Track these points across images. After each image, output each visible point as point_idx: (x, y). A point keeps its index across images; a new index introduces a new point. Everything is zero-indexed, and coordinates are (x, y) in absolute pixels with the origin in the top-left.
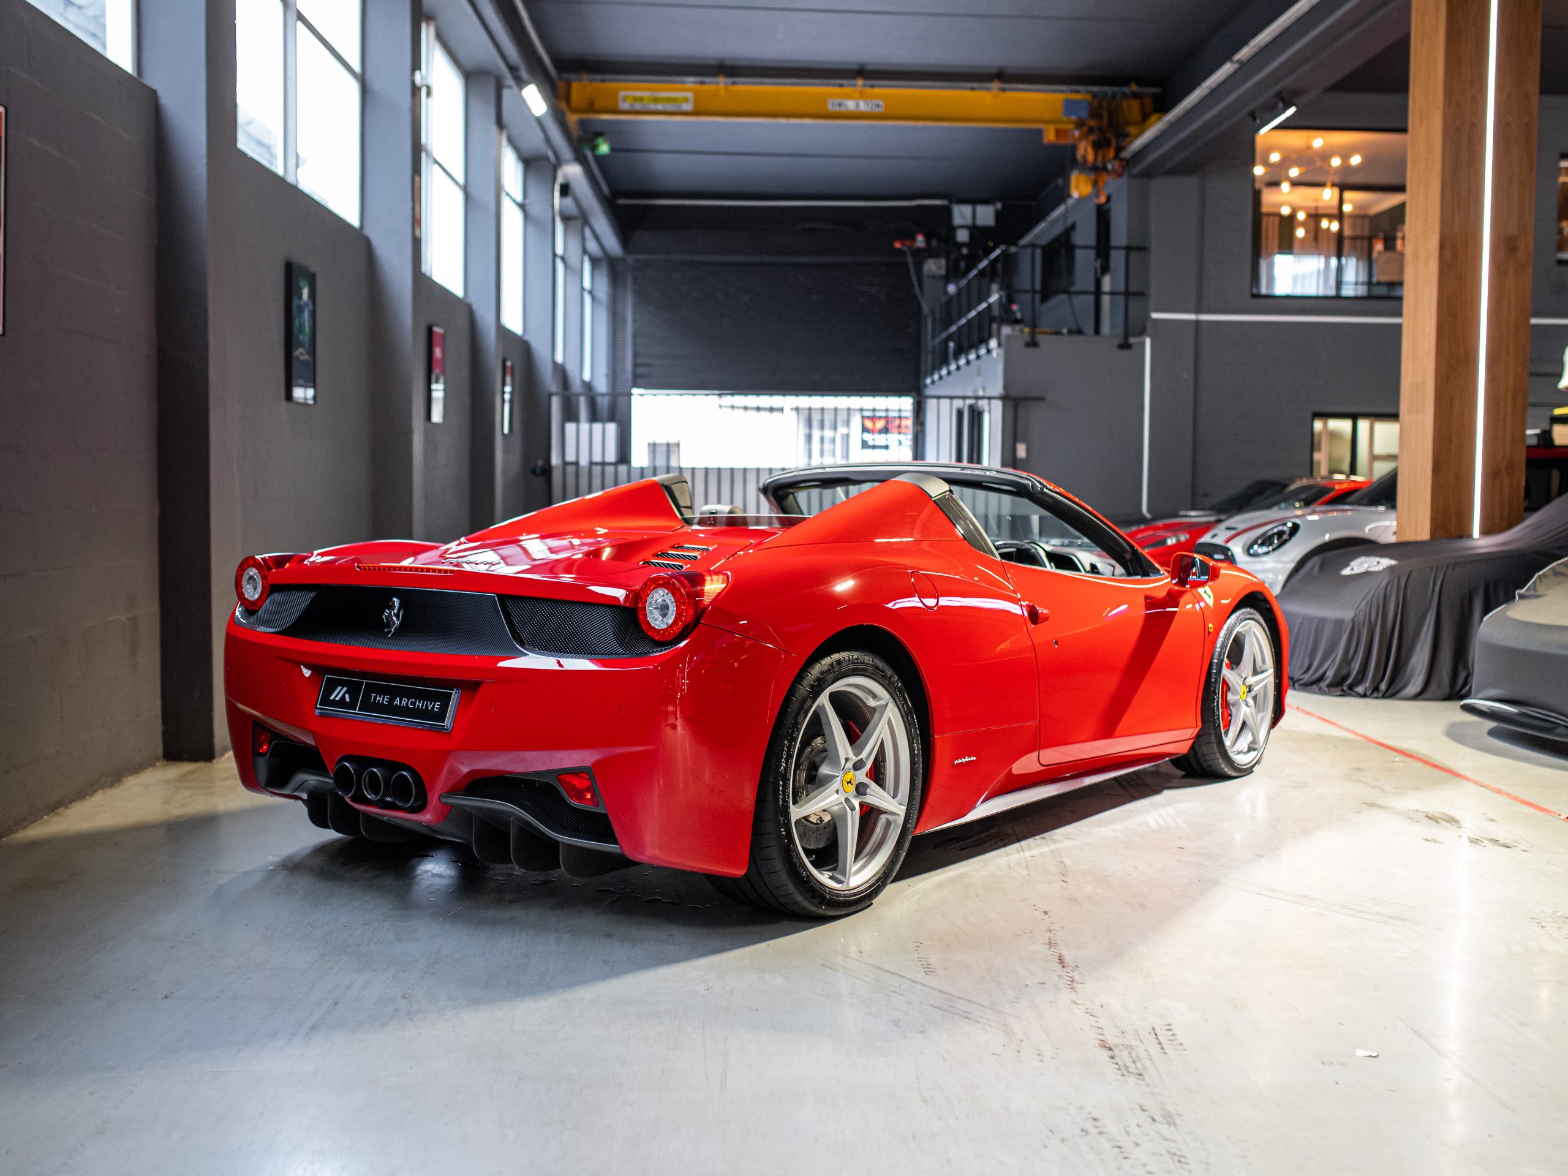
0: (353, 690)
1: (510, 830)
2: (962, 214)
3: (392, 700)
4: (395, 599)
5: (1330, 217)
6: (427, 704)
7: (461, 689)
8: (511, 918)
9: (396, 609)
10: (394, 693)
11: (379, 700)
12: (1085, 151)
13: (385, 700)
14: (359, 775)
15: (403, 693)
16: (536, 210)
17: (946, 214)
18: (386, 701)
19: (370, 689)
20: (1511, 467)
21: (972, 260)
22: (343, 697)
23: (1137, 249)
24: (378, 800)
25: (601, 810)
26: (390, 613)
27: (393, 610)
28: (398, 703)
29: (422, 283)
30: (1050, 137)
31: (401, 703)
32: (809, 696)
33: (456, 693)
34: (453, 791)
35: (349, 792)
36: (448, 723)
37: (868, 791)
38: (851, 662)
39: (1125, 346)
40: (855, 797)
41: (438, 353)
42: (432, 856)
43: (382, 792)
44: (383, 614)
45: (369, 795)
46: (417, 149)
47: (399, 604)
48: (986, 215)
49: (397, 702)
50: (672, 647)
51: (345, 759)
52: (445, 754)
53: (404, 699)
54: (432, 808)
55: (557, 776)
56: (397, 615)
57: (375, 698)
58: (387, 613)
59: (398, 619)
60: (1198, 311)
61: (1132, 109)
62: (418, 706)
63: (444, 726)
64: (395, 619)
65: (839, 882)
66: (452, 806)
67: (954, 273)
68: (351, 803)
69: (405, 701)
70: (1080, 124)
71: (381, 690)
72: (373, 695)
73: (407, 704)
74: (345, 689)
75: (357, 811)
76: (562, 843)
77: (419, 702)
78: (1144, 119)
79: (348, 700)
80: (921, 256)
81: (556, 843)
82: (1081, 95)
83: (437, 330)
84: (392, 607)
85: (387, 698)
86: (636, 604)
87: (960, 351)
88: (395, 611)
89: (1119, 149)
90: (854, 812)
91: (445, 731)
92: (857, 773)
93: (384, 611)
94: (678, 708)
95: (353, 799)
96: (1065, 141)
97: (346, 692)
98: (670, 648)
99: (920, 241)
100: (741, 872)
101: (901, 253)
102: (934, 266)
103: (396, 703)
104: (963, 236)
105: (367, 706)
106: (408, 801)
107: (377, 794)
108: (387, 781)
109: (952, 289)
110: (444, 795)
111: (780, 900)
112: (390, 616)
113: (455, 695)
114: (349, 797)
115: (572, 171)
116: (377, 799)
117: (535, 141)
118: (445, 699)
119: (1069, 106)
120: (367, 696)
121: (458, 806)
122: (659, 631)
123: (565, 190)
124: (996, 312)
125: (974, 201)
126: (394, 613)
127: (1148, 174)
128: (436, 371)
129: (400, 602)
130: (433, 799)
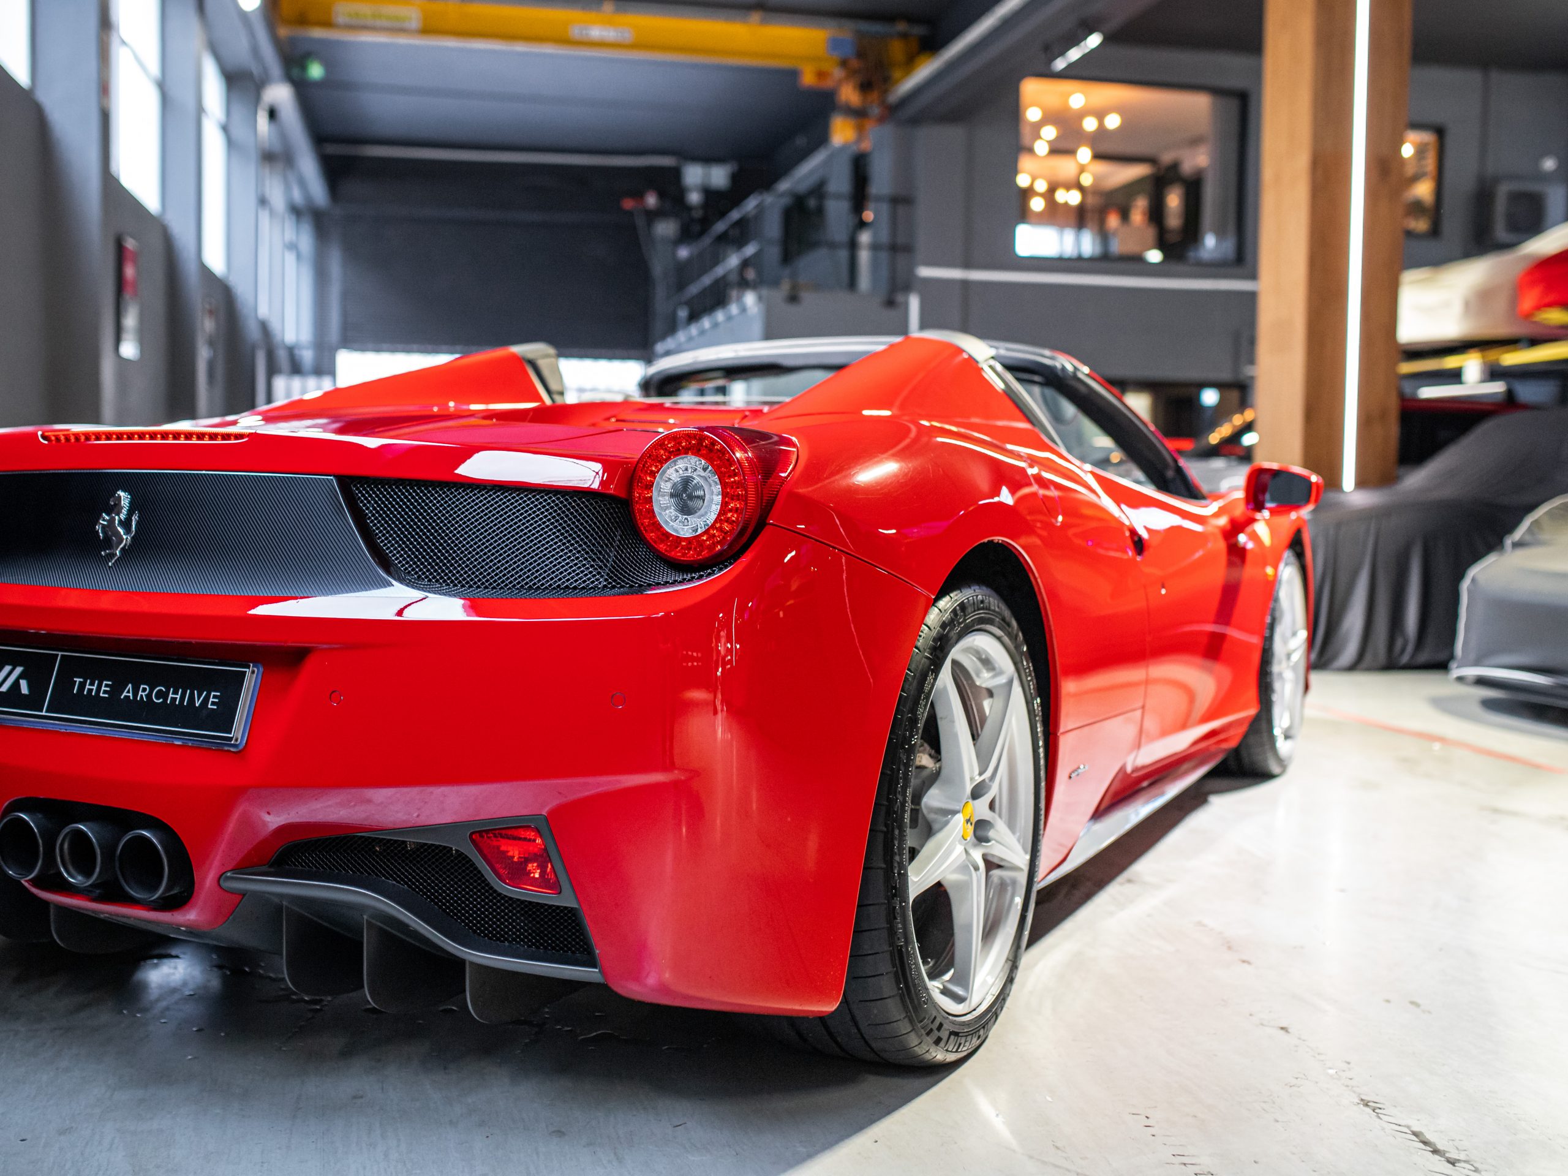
0: (36, 671)
1: (362, 936)
2: (694, 175)
3: (116, 689)
4: (121, 493)
5: (1068, 187)
6: (192, 694)
7: (264, 666)
8: (355, 1097)
9: (124, 511)
10: (121, 675)
11: (90, 691)
12: (849, 94)
13: (103, 688)
14: (50, 840)
15: (138, 675)
16: (240, 132)
17: (676, 174)
18: (105, 692)
19: (70, 668)
20: (1383, 415)
21: (705, 223)
22: (16, 685)
23: (901, 201)
24: (91, 885)
25: (567, 899)
26: (112, 520)
27: (118, 515)
28: (131, 695)
29: (111, 185)
30: (808, 79)
31: (135, 694)
32: (929, 668)
33: (253, 672)
34: (246, 865)
35: (31, 870)
36: (239, 731)
37: (991, 834)
38: (976, 608)
39: (890, 303)
40: (975, 846)
41: (129, 271)
42: (177, 957)
43: (98, 870)
44: (97, 522)
45: (73, 877)
46: (105, 23)
47: (131, 503)
48: (719, 176)
49: (128, 692)
50: (713, 573)
51: (19, 806)
52: (233, 795)
53: (142, 686)
54: (200, 903)
55: (471, 834)
56: (126, 524)
57: (82, 686)
58: (104, 520)
59: (128, 530)
60: (967, 265)
61: (897, 49)
62: (174, 699)
63: (231, 739)
64: (121, 531)
65: (960, 1000)
66: (243, 894)
67: (686, 235)
68: (34, 890)
69: (144, 690)
70: (844, 63)
71: (95, 671)
72: (78, 680)
73: (149, 696)
74: (19, 670)
75: (46, 904)
76: (472, 963)
77: (175, 692)
78: (910, 63)
79: (24, 688)
80: (652, 216)
81: (459, 964)
82: (846, 31)
83: (130, 244)
84: (116, 508)
85: (107, 686)
86: (630, 490)
87: (694, 317)
88: (123, 516)
89: (885, 92)
90: (978, 872)
91: (232, 749)
92: (977, 802)
93: (100, 516)
94: (719, 696)
95: (35, 882)
96: (829, 84)
97: (21, 676)
98: (710, 574)
99: (651, 200)
100: (830, 1007)
101: (630, 214)
102: (666, 229)
103: (125, 694)
104: (694, 198)
105: (65, 702)
106: (156, 888)
107: (88, 874)
108: (109, 851)
109: (683, 253)
110: (229, 874)
111: (874, 1045)
112: (110, 527)
113: (252, 678)
114: (30, 880)
115: (280, 94)
116: (90, 882)
117: (240, 51)
118: (232, 685)
119: (835, 44)
120: (65, 682)
121: (254, 893)
122: (679, 539)
123: (272, 114)
124: (734, 278)
125: (708, 159)
126: (120, 521)
127: (916, 121)
128: (127, 296)
129: (132, 498)
130: (207, 879)
